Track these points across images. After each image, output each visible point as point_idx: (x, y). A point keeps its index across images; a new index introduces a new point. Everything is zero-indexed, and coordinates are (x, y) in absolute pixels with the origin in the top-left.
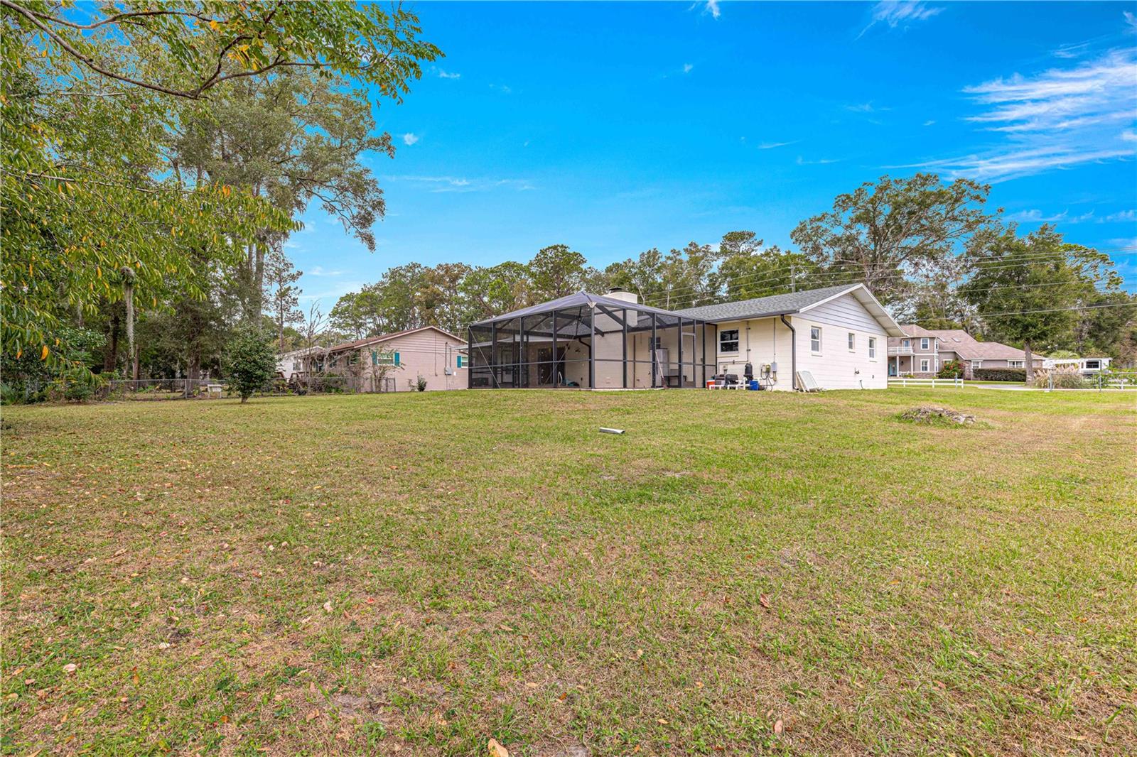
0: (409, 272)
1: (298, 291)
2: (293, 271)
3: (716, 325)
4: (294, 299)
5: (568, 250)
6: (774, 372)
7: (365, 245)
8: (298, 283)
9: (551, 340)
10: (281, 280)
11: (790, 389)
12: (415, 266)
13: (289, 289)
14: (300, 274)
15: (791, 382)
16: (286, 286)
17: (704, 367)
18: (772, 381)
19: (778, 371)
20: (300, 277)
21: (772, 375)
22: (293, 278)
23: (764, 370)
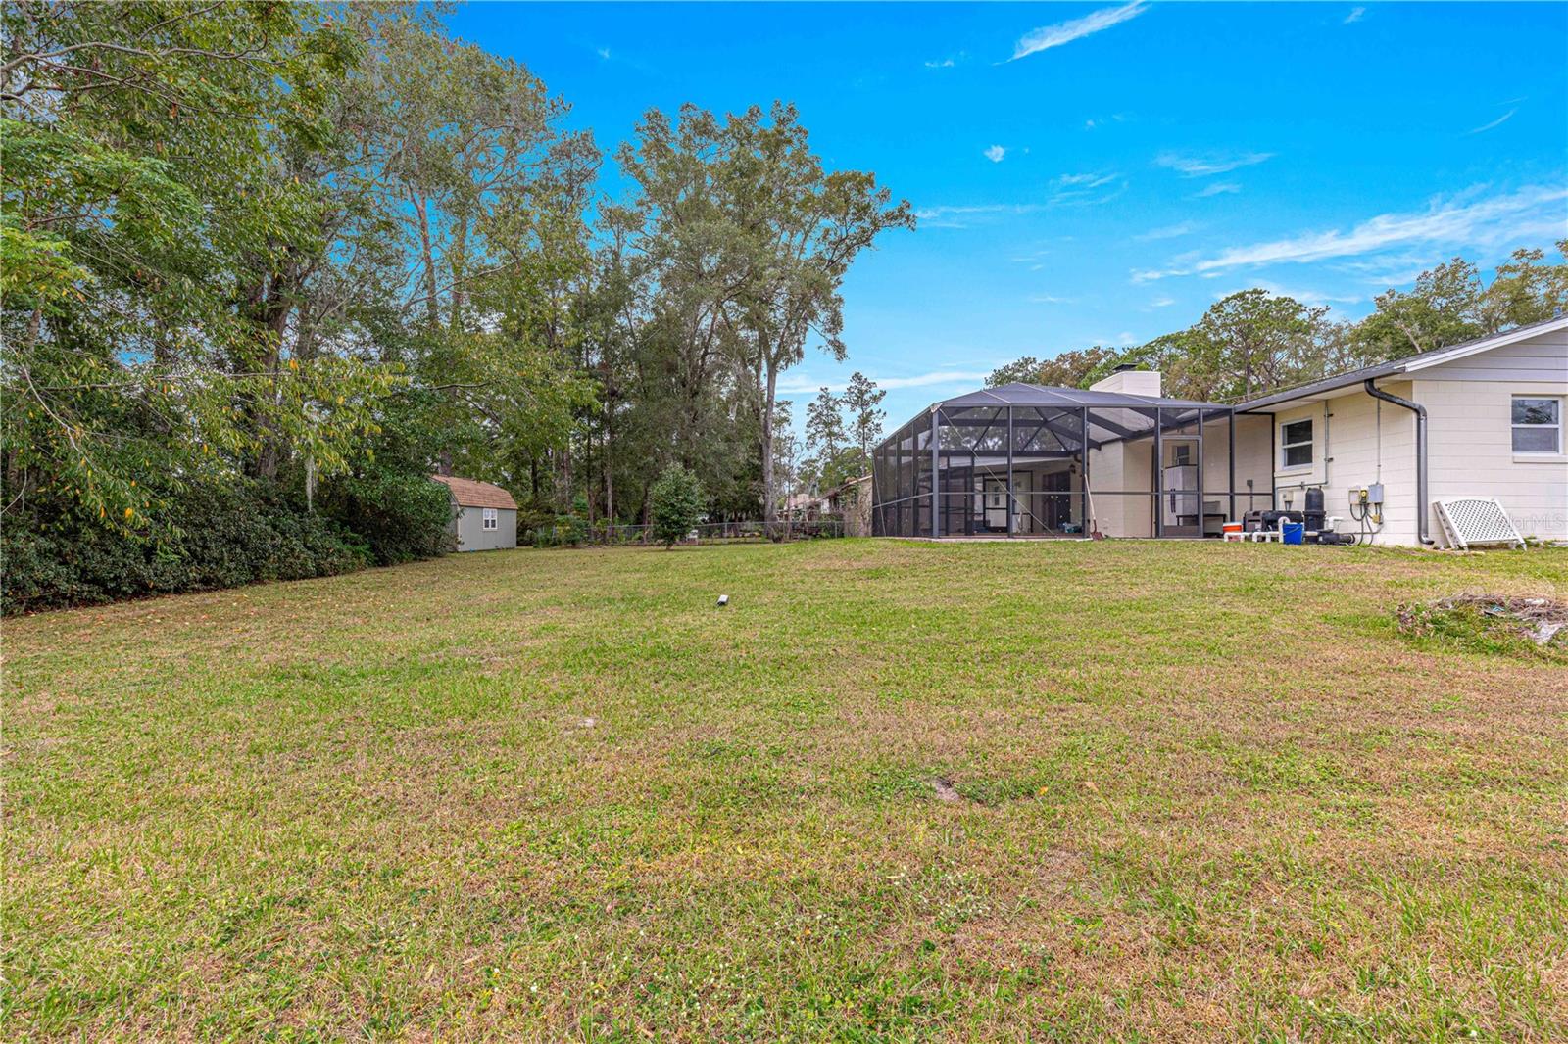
0: (1019, 371)
1: (881, 415)
2: (875, 391)
3: (1273, 415)
4: (878, 425)
5: (1266, 296)
6: (1378, 505)
7: (832, 355)
8: (883, 404)
9: (1004, 461)
10: (865, 404)
11: (1410, 541)
12: (1027, 361)
13: (872, 413)
14: (883, 393)
15: (1413, 526)
16: (869, 411)
17: (1231, 497)
18: (1375, 527)
19: (1388, 502)
20: (883, 398)
21: (1372, 511)
22: (876, 399)
23: (1356, 500)
